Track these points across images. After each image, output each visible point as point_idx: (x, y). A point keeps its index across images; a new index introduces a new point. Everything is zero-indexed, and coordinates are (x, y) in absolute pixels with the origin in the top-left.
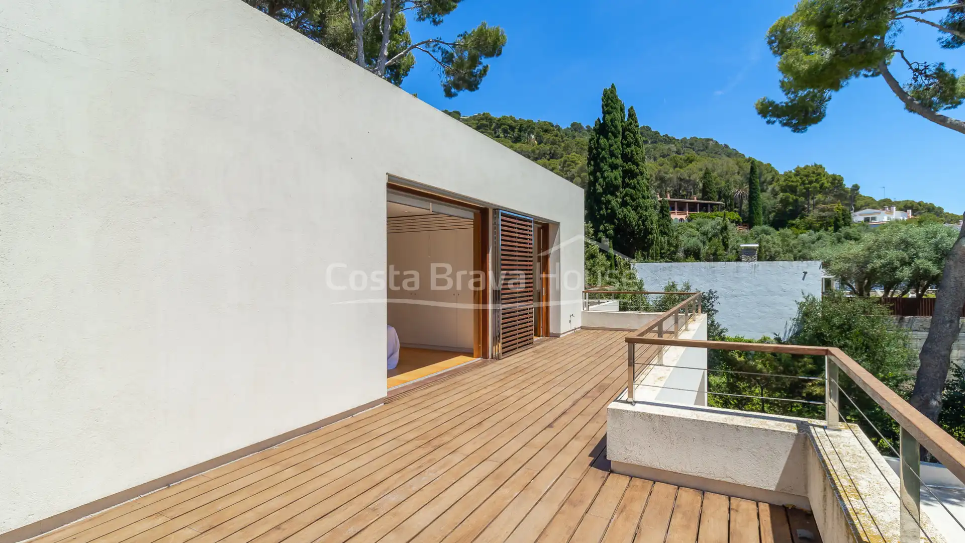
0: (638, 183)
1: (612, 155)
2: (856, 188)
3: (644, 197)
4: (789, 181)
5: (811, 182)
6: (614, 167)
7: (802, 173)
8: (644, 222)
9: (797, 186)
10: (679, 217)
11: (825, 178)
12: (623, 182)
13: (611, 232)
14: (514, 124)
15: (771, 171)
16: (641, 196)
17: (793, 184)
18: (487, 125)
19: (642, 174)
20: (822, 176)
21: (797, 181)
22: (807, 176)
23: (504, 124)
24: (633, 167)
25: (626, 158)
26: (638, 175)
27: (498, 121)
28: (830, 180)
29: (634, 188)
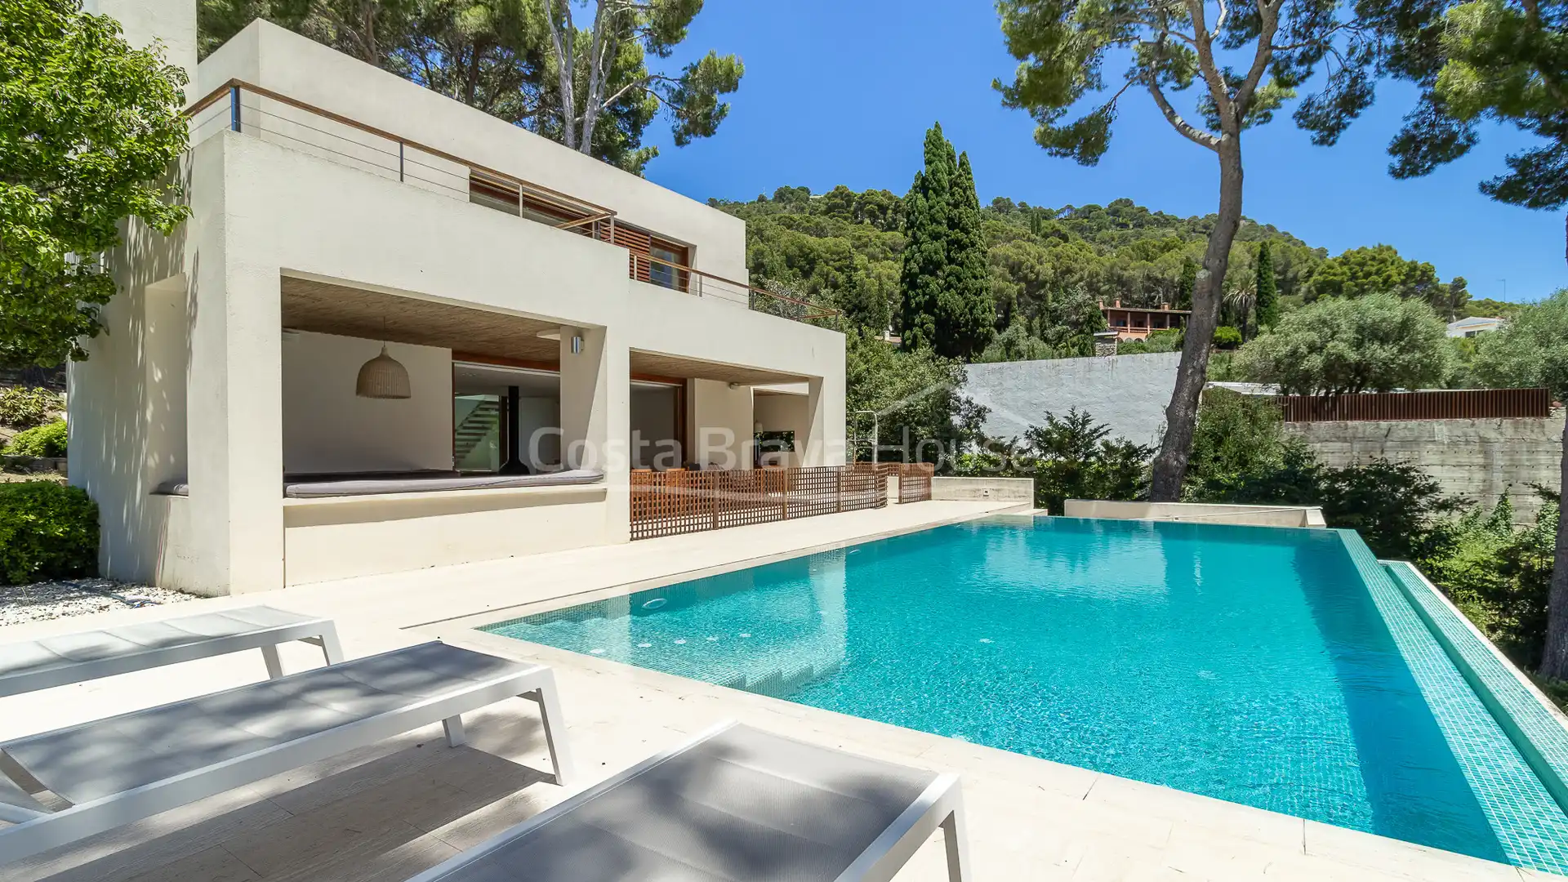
0: (968, 258)
1: (933, 220)
2: (1459, 284)
3: (975, 277)
4: (1329, 273)
5: (1368, 275)
6: (936, 237)
7: (1353, 260)
8: (971, 310)
9: (1342, 282)
10: (1134, 336)
11: (1393, 267)
12: (948, 257)
13: (932, 326)
14: (886, 202)
15: (1306, 261)
16: (970, 275)
17: (1335, 278)
18: (843, 205)
19: (973, 244)
20: (1389, 263)
21: (1344, 273)
22: (1362, 265)
23: (870, 203)
24: (961, 235)
25: (953, 224)
26: (968, 246)
27: (861, 198)
28: (1405, 269)
29: (961, 264)
